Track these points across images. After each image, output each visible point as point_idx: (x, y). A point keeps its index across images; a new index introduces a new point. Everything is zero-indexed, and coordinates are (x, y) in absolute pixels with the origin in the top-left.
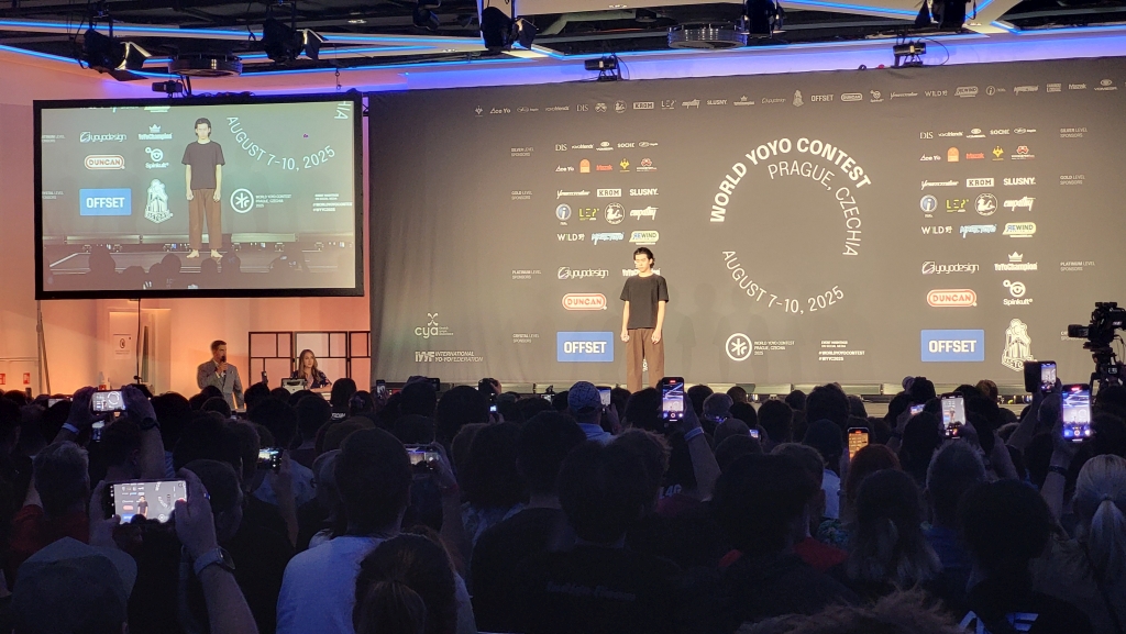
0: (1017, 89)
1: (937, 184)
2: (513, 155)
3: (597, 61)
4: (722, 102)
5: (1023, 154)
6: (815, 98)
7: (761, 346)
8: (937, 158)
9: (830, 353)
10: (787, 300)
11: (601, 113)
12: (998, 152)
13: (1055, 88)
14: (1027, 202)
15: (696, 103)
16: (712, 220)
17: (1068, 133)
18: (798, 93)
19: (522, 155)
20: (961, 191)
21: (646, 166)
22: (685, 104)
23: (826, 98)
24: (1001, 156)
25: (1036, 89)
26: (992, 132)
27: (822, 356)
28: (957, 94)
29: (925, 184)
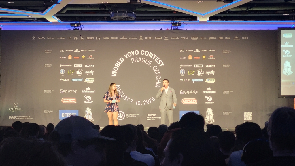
0: (210, 38)
1: (185, 66)
2: (45, 53)
3: (75, 24)
4: (116, 38)
5: (211, 58)
6: (147, 38)
7: (128, 116)
8: (185, 58)
9: (150, 118)
10: (137, 101)
11: (76, 40)
12: (204, 57)
13: (221, 38)
14: (213, 72)
15: (108, 38)
16: (112, 75)
17: (225, 52)
18: (141, 36)
19: (48, 53)
20: (193, 69)
21: (91, 57)
22: (104, 38)
23: (150, 38)
24: (205, 58)
25: (215, 38)
26: (202, 51)
27: (148, 119)
28: (191, 39)
29: (181, 66)
